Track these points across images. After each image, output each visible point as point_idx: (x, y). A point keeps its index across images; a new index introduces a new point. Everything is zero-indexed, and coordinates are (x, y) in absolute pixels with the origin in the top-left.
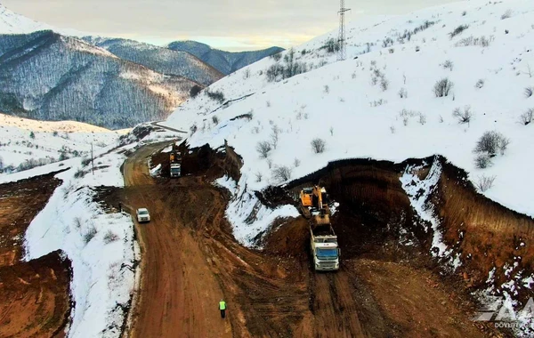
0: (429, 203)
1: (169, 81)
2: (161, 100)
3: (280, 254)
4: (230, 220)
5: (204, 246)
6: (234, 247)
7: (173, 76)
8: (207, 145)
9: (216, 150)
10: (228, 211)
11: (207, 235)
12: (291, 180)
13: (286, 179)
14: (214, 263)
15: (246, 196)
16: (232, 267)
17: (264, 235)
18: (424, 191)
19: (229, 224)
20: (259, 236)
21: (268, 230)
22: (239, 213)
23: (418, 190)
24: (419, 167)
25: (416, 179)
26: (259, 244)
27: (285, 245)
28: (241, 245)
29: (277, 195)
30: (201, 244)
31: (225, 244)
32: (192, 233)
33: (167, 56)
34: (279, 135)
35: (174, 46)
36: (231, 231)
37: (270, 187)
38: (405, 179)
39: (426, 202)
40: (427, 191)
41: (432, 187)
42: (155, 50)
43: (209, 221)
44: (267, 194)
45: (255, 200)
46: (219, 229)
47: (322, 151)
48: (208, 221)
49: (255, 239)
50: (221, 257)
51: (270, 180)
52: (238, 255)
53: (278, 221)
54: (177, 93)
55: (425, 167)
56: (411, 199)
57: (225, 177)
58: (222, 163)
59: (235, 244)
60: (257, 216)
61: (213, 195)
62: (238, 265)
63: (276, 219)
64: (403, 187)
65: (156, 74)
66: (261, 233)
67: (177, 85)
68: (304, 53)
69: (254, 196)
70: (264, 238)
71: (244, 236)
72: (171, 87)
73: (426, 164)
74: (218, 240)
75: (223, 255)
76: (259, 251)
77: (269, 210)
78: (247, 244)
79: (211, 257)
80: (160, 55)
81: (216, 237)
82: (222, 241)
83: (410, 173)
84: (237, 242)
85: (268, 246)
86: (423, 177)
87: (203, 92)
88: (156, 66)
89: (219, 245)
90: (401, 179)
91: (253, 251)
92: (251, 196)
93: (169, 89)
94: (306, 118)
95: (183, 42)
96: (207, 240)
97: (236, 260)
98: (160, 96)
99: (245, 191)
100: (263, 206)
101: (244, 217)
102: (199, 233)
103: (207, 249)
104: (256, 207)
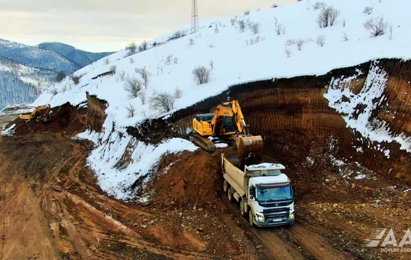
0: (375, 120)
1: (39, 73)
2: (31, 89)
3: (177, 205)
4: (93, 167)
5: (49, 203)
6: (102, 201)
7: (42, 69)
8: (68, 103)
9: (78, 106)
10: (90, 158)
11: (58, 187)
12: (175, 110)
13: (168, 110)
14: (63, 231)
15: (115, 135)
16: (97, 234)
17: (147, 180)
18: (365, 106)
19: (93, 173)
20: (138, 182)
21: (152, 173)
22: (106, 157)
23: (355, 106)
24: (350, 78)
25: (347, 93)
26: (140, 194)
27: (182, 192)
28: (112, 197)
29: (157, 130)
30: (45, 201)
31: (86, 198)
32: (34, 187)
33: (36, 54)
34: (148, 78)
35: (43, 46)
36: (96, 180)
37: (147, 120)
38: (332, 96)
39: (370, 119)
40: (370, 107)
41: (375, 100)
42: (26, 48)
43: (64, 171)
44: (144, 129)
45: (128, 138)
46: (77, 180)
47: (206, 82)
48: (62, 171)
49: (133, 186)
50: (77, 218)
51: (147, 111)
52: (107, 212)
53: (167, 159)
54: (46, 83)
55: (358, 77)
56: (346, 119)
57: (87, 131)
58: (84, 118)
59: (101, 197)
60: (132, 157)
61: (72, 146)
62: (109, 230)
63: (163, 156)
64: (331, 105)
65: (26, 67)
66: (142, 178)
67: (46, 76)
68: (155, 44)
69: (126, 134)
70: (148, 184)
71: (115, 184)
72: (40, 78)
73: (360, 73)
74: (74, 193)
75: (82, 215)
76: (142, 205)
77: (151, 147)
78: (121, 195)
79: (58, 220)
80: (30, 52)
81: (72, 190)
82: (81, 194)
83: (337, 87)
84: (105, 193)
85: (155, 196)
86: (357, 90)
87: (68, 77)
88: (27, 61)
89: (76, 199)
90: (325, 96)
91: (132, 204)
92: (121, 135)
93: (38, 80)
94: (176, 63)
95: (51, 44)
96: (58, 194)
97: (105, 222)
98: (30, 85)
99: (113, 130)
100: (141, 144)
101: (114, 162)
102: (46, 186)
103: (53, 208)
104: (129, 146)
